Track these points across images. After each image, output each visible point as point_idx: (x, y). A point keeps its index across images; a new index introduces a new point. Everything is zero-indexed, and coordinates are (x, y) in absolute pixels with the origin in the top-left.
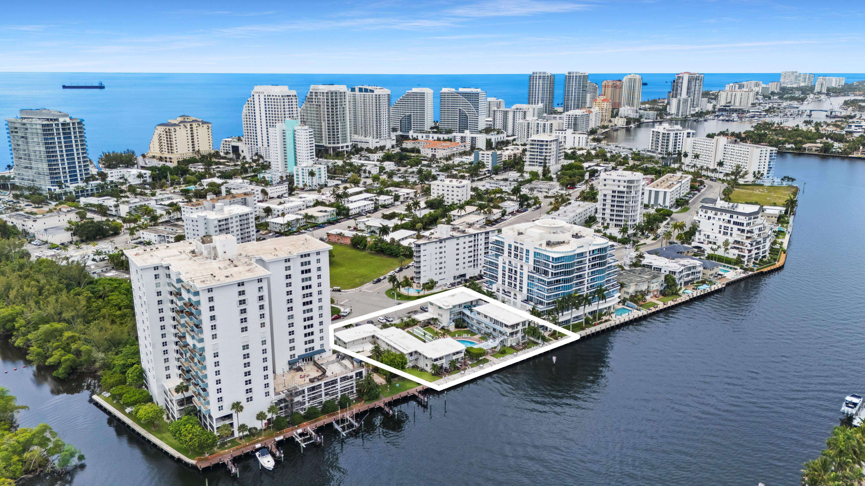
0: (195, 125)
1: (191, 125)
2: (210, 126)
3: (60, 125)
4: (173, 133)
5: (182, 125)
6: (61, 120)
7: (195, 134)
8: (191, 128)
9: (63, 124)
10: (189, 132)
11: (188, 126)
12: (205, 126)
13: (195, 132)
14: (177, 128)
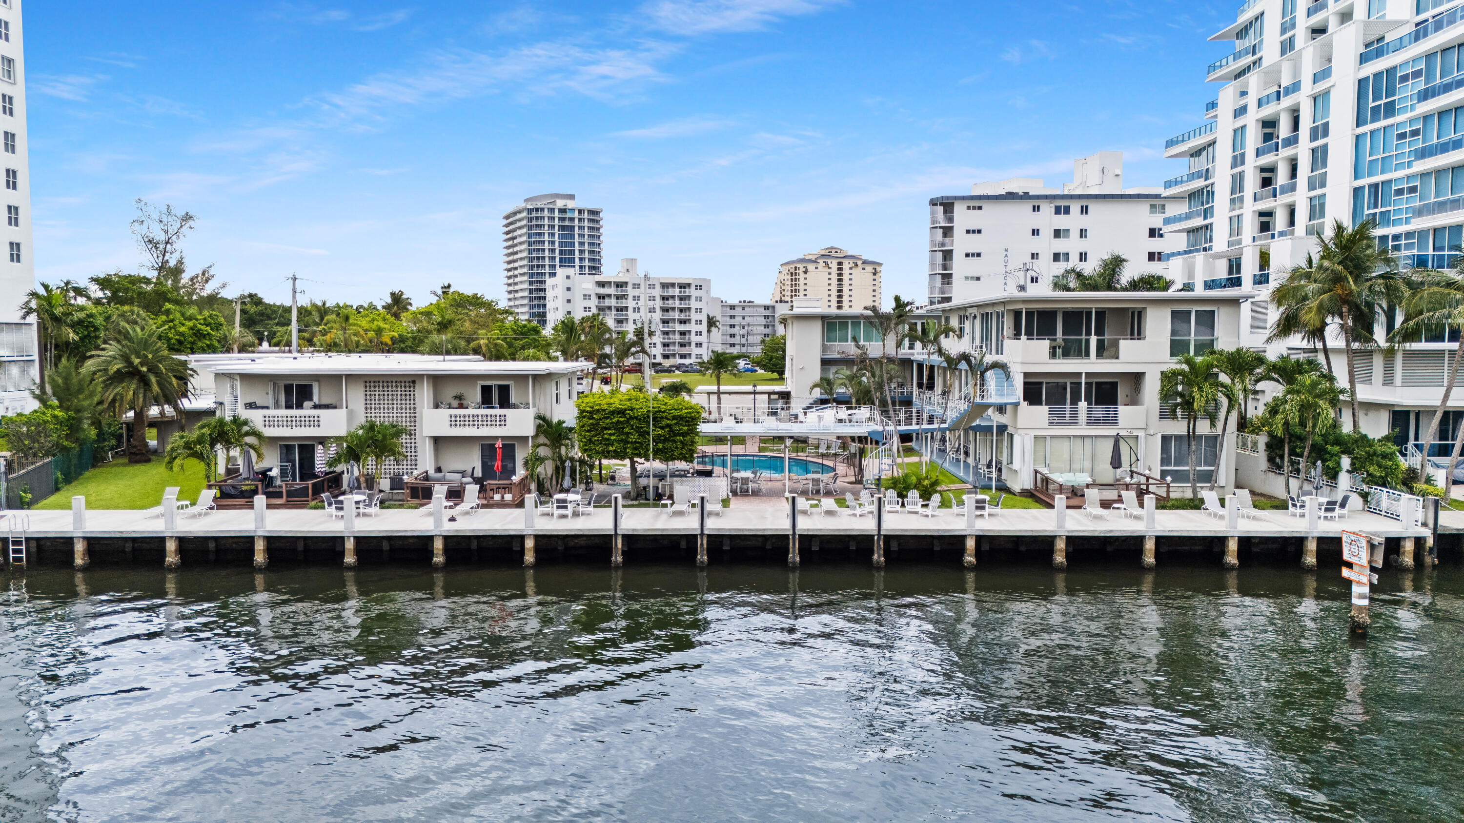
0: (846, 265)
1: (840, 263)
2: (878, 269)
3: (556, 211)
4: (802, 276)
5: (821, 261)
6: (560, 203)
7: (846, 282)
8: (840, 269)
9: (563, 211)
10: (834, 277)
11: (834, 265)
12: (869, 269)
13: (846, 277)
14: (810, 267)
